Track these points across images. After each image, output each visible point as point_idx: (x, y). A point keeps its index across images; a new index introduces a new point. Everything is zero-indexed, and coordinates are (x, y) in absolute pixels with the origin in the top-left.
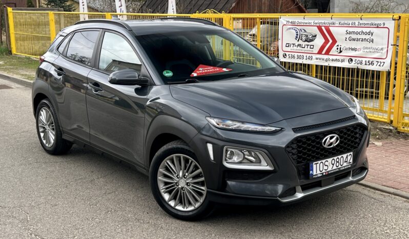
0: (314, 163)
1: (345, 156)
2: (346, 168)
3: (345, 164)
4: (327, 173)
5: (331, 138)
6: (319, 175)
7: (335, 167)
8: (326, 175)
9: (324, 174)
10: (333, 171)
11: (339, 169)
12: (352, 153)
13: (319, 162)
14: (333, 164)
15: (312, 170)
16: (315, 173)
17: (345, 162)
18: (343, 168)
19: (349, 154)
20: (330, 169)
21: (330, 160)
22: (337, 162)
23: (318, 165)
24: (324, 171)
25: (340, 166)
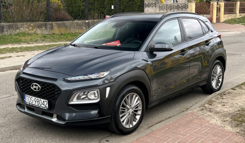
0: (26, 95)
1: (43, 100)
2: (43, 108)
3: (43, 106)
4: (32, 105)
5: (36, 85)
6: (28, 104)
7: (36, 104)
8: (31, 105)
9: (31, 104)
10: (35, 106)
11: (39, 106)
12: (47, 101)
13: (28, 96)
14: (36, 102)
15: (25, 99)
16: (26, 101)
17: (43, 104)
18: (41, 108)
19: (45, 100)
20: (34, 103)
21: (34, 98)
22: (38, 102)
23: (28, 97)
24: (30, 103)
25: (39, 105)
